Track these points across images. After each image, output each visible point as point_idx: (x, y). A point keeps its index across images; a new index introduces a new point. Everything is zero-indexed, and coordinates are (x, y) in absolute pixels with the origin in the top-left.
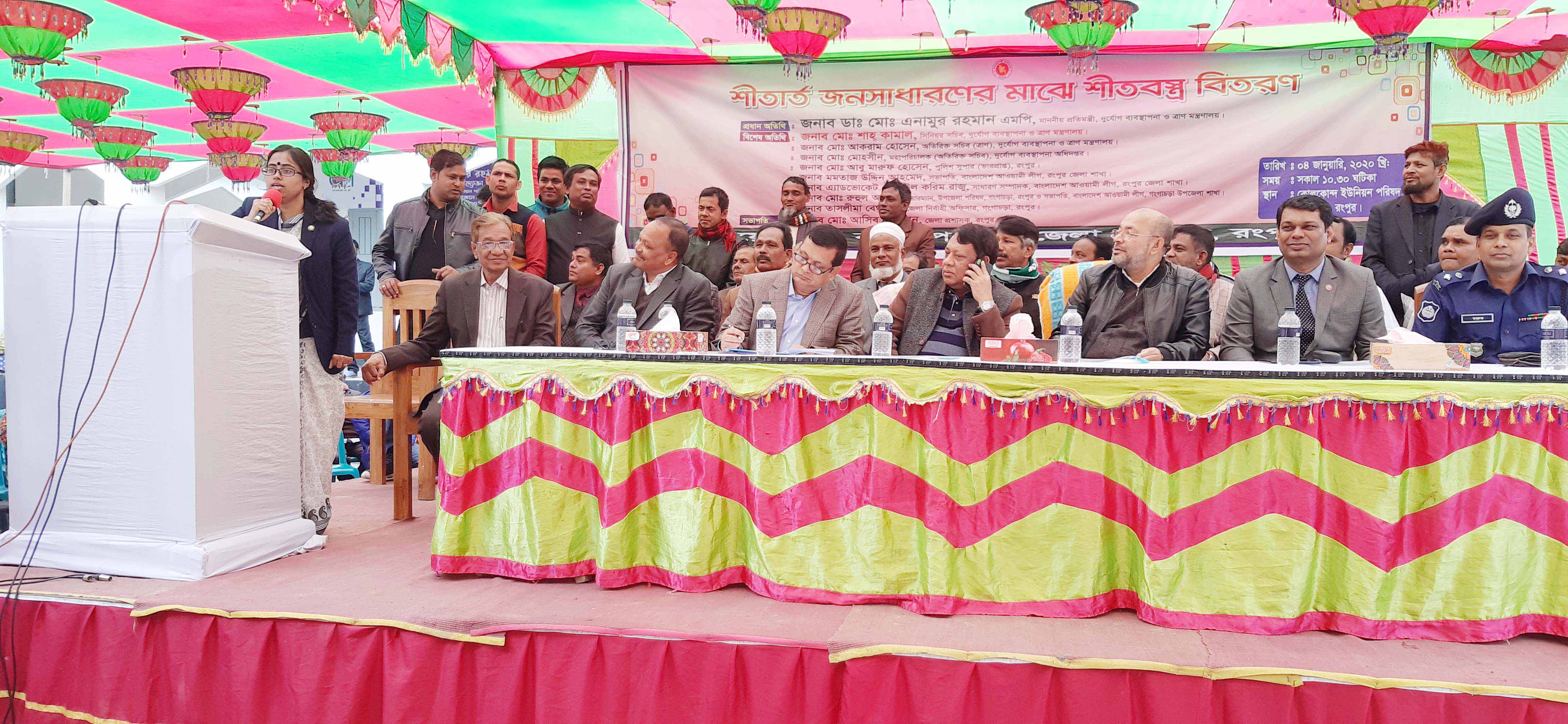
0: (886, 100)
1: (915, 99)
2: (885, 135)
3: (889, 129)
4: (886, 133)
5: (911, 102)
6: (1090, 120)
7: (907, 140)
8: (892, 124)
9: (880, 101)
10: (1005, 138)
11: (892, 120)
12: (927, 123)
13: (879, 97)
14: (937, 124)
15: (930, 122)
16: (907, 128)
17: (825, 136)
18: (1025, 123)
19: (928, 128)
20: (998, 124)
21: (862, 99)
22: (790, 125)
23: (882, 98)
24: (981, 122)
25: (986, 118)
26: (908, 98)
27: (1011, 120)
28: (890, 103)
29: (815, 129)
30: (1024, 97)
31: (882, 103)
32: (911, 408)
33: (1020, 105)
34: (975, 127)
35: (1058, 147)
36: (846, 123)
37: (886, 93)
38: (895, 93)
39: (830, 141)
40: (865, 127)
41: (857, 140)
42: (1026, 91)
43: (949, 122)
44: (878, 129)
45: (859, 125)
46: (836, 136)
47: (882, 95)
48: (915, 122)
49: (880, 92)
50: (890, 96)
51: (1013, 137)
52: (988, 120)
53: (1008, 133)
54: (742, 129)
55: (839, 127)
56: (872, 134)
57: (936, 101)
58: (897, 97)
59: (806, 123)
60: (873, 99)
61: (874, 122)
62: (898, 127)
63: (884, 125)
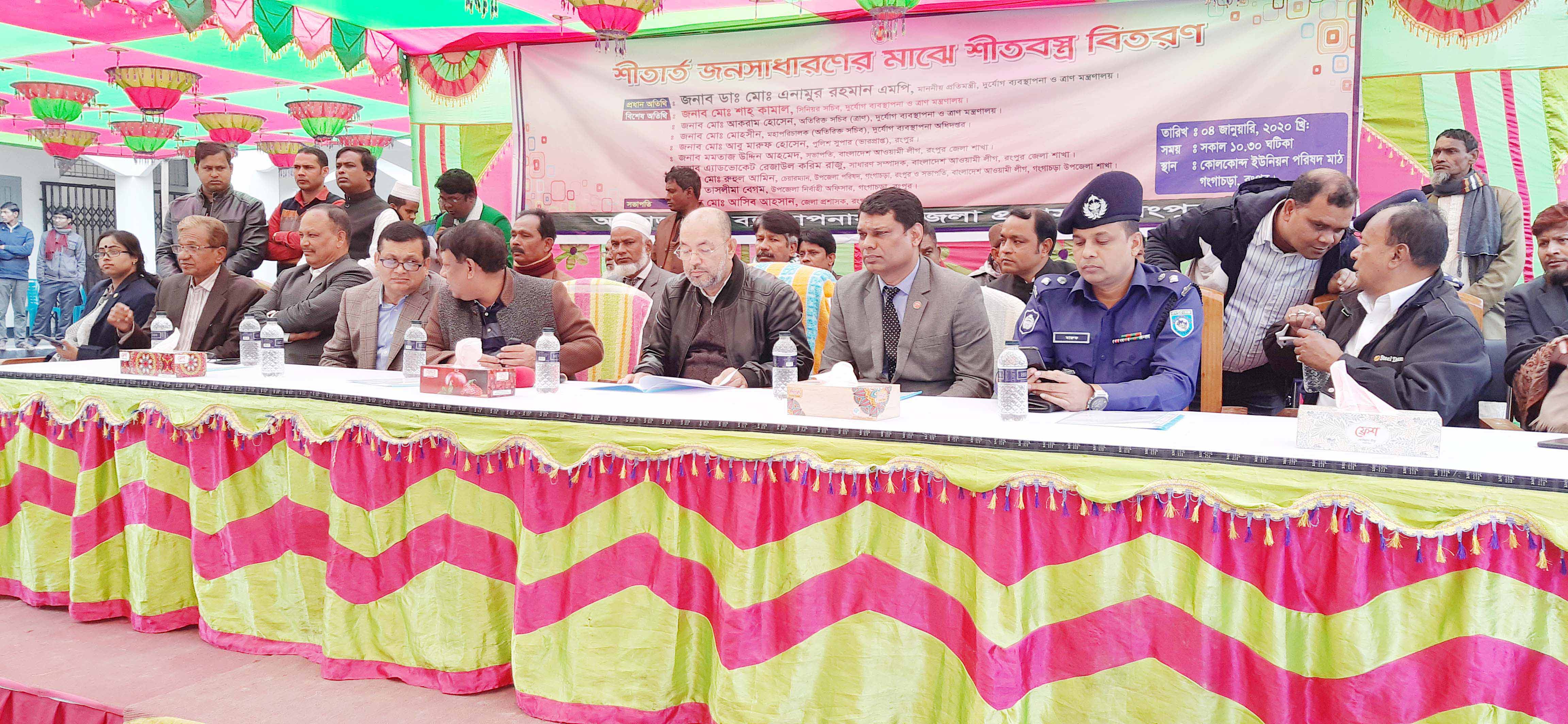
0: (764, 72)
1: (792, 70)
2: (762, 110)
3: (765, 103)
4: (763, 108)
5: (788, 74)
6: (971, 86)
7: (784, 114)
8: (769, 98)
9: (758, 73)
10: (882, 110)
11: (769, 93)
12: (803, 96)
13: (757, 69)
14: (814, 96)
15: (806, 95)
16: (783, 102)
17: (704, 112)
18: (903, 92)
19: (803, 101)
20: (876, 96)
21: (740, 72)
22: (671, 102)
23: (760, 70)
24: (858, 92)
25: (863, 88)
26: (785, 69)
27: (888, 89)
28: (767, 75)
29: (694, 106)
30: (903, 62)
31: (760, 75)
33: (898, 73)
34: (852, 99)
35: (937, 118)
36: (724, 98)
37: (763, 64)
38: (772, 64)
39: (710, 119)
40: (743, 103)
41: (736, 116)
42: (906, 56)
43: (826, 93)
44: (755, 104)
45: (737, 100)
46: (715, 113)
47: (760, 67)
48: (792, 94)
49: (757, 64)
50: (767, 68)
51: (891, 109)
52: (865, 90)
53: (885, 104)
54: (625, 107)
55: (717, 103)
56: (749, 109)
57: (813, 72)
58: (774, 68)
59: (686, 99)
60: (751, 71)
61: (751, 97)
62: (775, 101)
63: (761, 99)
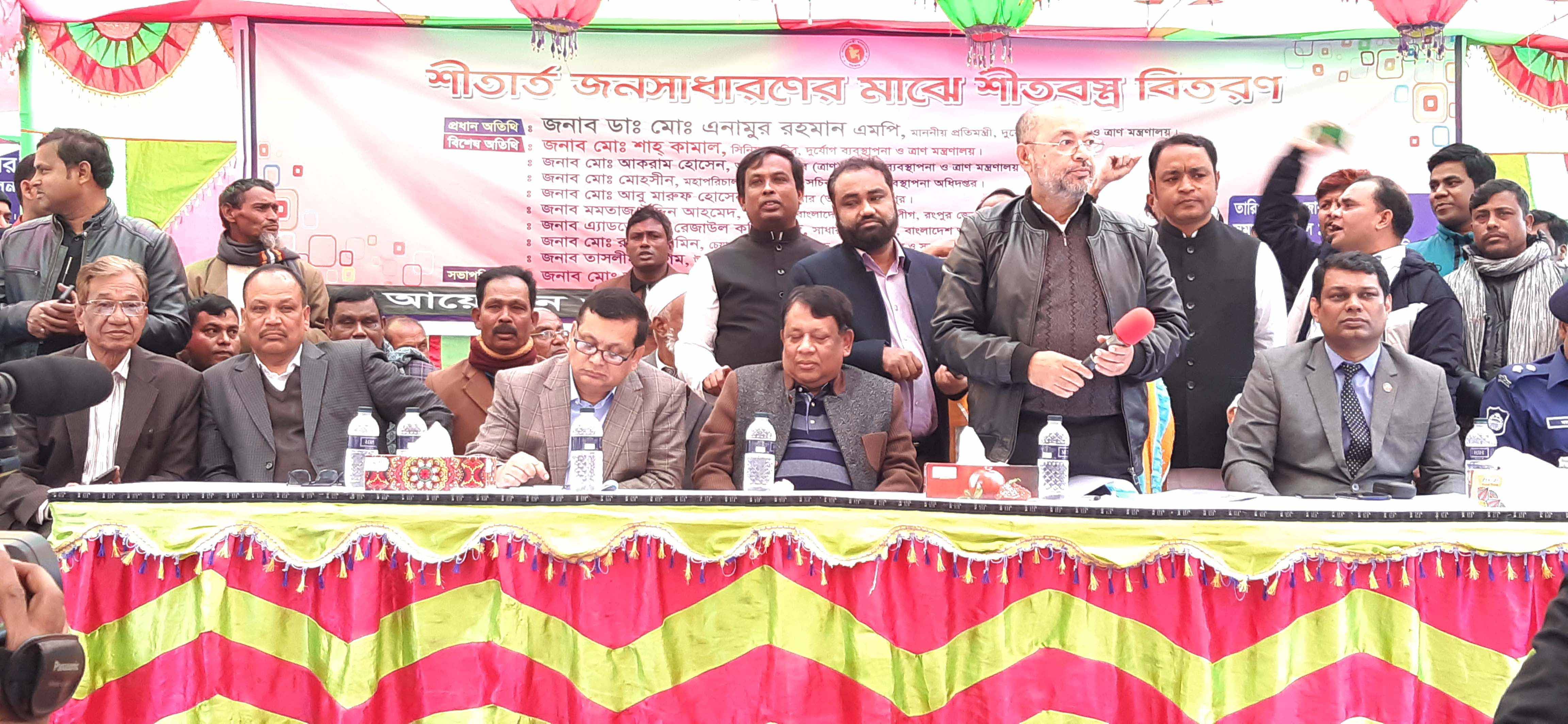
0: (678, 93)
1: (722, 93)
2: (677, 146)
3: (682, 137)
4: (678, 144)
5: (717, 98)
7: (711, 155)
8: (688, 130)
9: (668, 93)
11: (688, 124)
13: (667, 88)
16: (710, 137)
17: (581, 145)
21: (640, 91)
22: (525, 126)
23: (672, 90)
24: (824, 131)
25: (831, 126)
26: (712, 92)
28: (683, 97)
29: (565, 134)
31: (672, 97)
32: (835, 572)
36: (615, 126)
37: (678, 82)
38: (691, 83)
39: (589, 153)
40: (646, 134)
41: (633, 153)
44: (665, 136)
45: (636, 130)
47: (671, 86)
49: (667, 81)
50: (684, 87)
52: (834, 129)
54: (446, 129)
55: (604, 131)
56: (657, 143)
57: (755, 98)
58: (694, 88)
59: (551, 124)
60: (657, 91)
61: (658, 127)
62: (698, 135)
63: (675, 130)
